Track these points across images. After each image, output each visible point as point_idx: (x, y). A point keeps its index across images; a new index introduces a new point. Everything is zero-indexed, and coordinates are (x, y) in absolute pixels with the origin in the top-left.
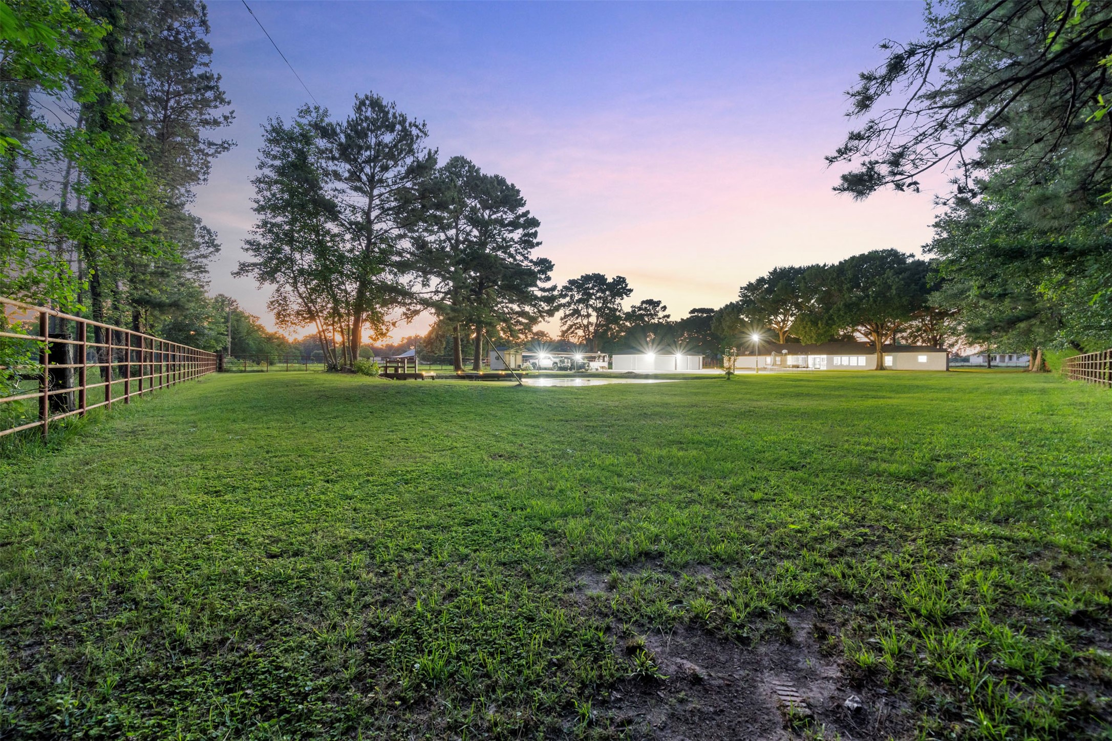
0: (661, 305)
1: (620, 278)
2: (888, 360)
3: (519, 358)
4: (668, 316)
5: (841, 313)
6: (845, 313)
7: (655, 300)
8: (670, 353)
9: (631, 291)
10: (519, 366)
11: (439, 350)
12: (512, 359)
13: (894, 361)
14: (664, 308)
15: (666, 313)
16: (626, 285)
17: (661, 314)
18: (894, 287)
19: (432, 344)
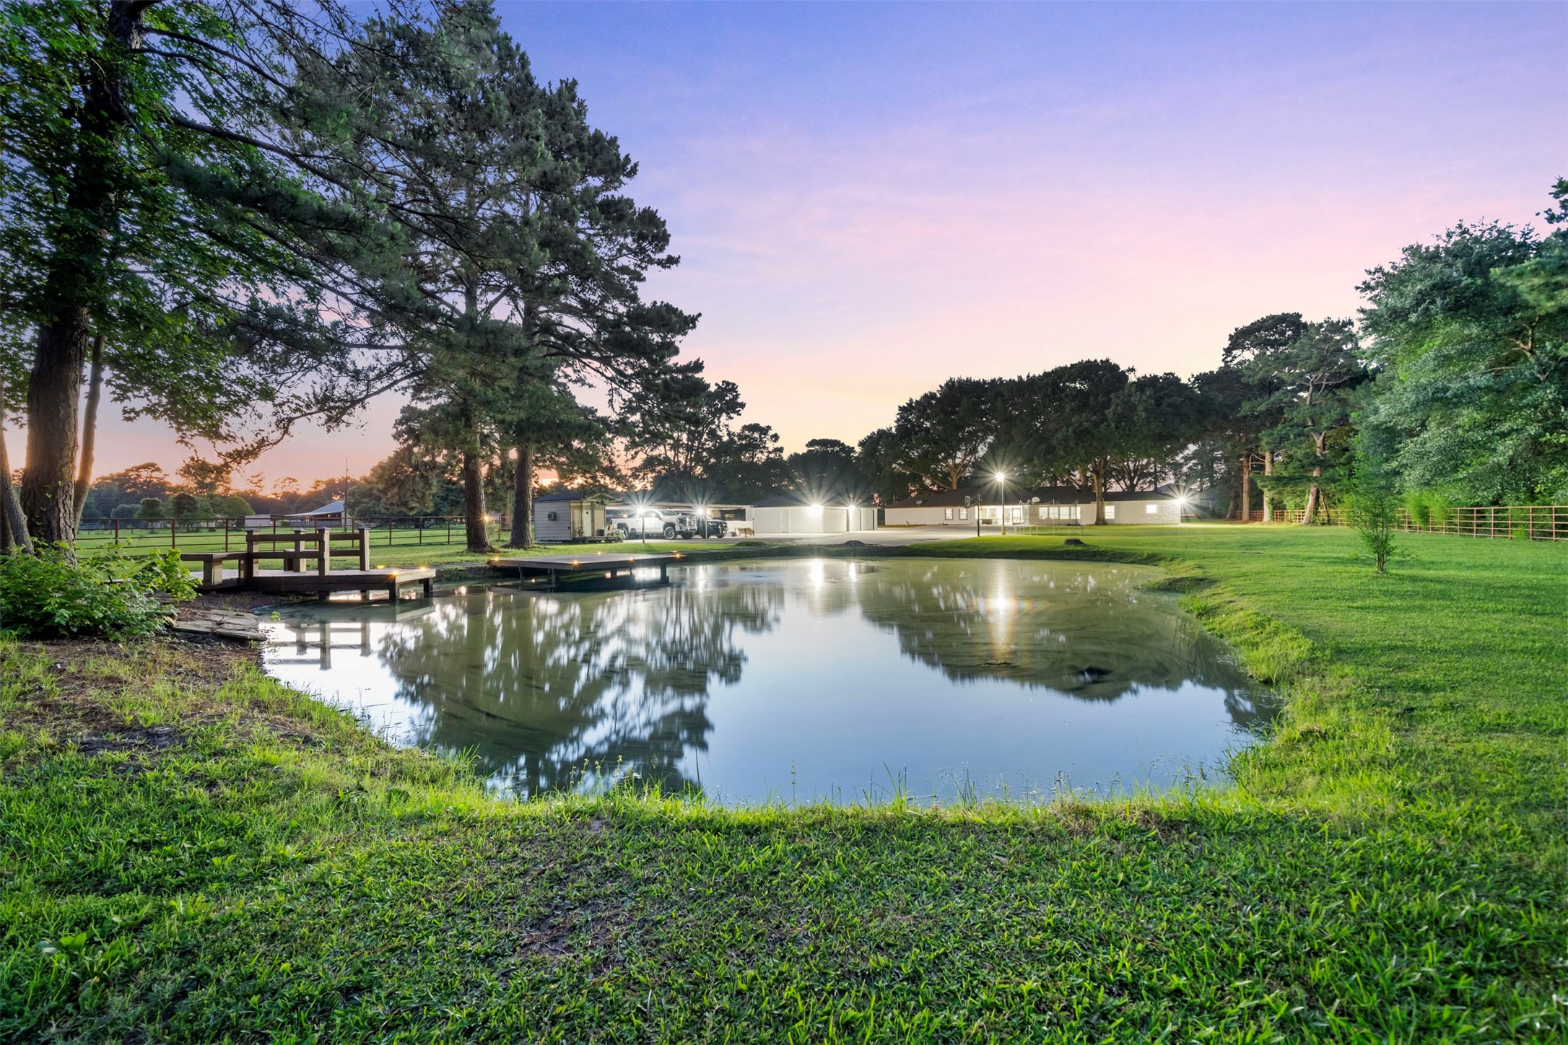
0: (771, 433)
1: (728, 383)
2: (1110, 511)
3: (599, 514)
4: (781, 450)
5: (1072, 444)
6: (1077, 444)
7: (763, 425)
8: (841, 504)
9: (743, 406)
10: (601, 532)
11: (422, 500)
12: (587, 518)
13: (1117, 512)
14: (776, 437)
15: (778, 445)
16: (737, 396)
17: (771, 445)
18: (1140, 408)
19: (400, 483)
